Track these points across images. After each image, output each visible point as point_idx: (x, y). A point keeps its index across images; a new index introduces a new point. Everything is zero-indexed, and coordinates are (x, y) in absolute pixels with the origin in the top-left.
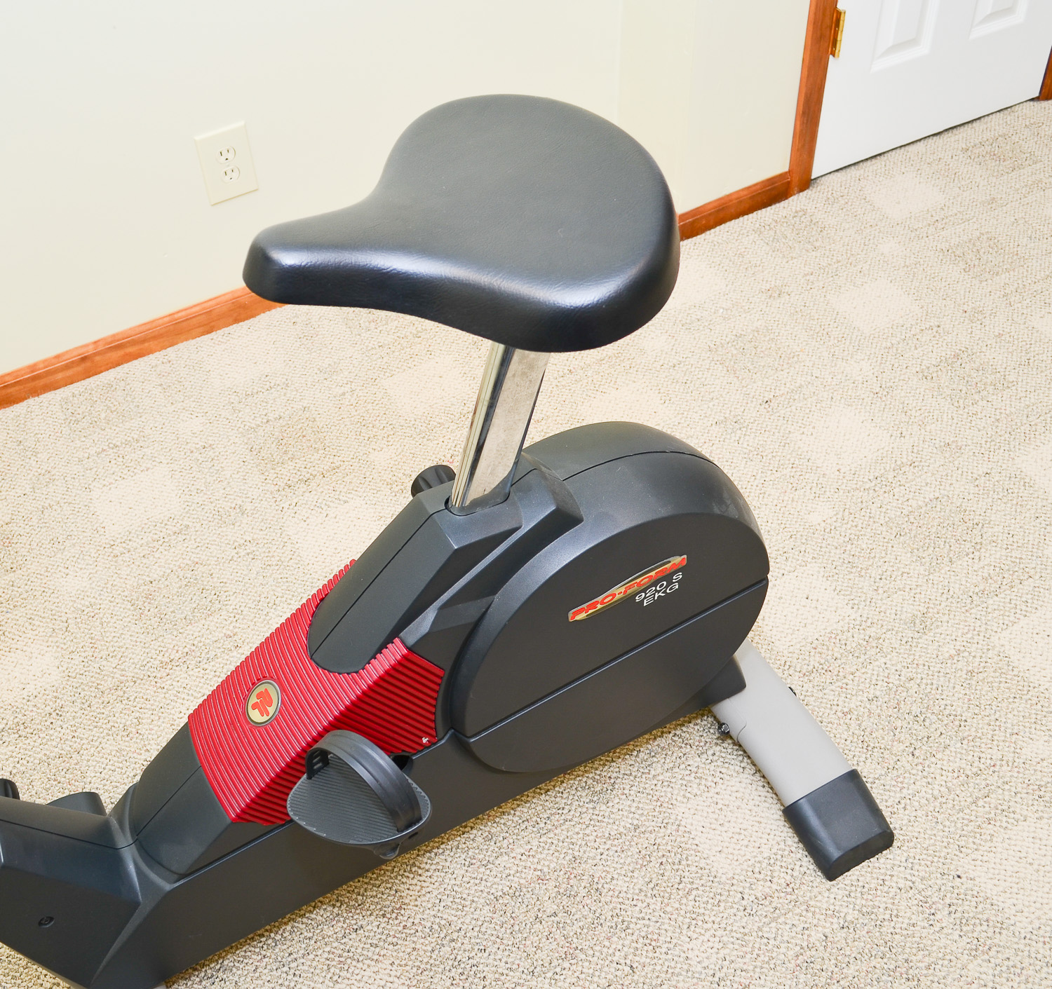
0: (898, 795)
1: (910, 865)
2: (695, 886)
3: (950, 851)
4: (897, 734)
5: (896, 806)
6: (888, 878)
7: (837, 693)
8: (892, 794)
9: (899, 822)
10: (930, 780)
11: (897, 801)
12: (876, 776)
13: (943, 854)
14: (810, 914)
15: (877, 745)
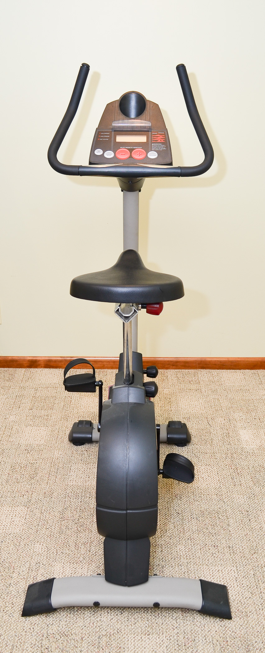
0: (36, 630)
1: (10, 615)
2: (57, 555)
3: (3, 631)
4: (60, 650)
5: (33, 626)
6: (13, 606)
7: (94, 641)
8: (38, 628)
9: (27, 623)
10: (32, 645)
11: (35, 628)
12: (49, 628)
13: (4, 628)
14: (22, 578)
15: (61, 639)
